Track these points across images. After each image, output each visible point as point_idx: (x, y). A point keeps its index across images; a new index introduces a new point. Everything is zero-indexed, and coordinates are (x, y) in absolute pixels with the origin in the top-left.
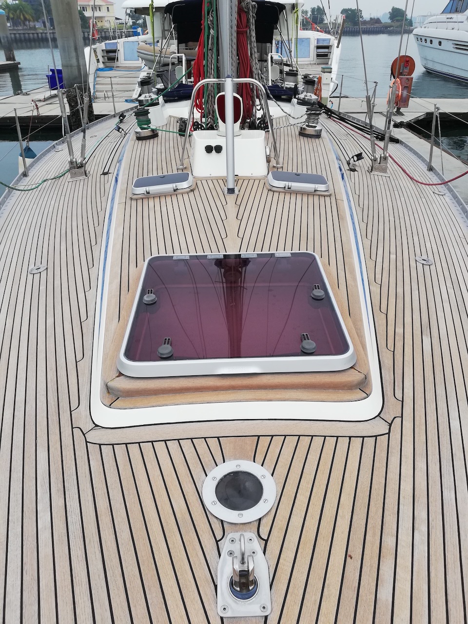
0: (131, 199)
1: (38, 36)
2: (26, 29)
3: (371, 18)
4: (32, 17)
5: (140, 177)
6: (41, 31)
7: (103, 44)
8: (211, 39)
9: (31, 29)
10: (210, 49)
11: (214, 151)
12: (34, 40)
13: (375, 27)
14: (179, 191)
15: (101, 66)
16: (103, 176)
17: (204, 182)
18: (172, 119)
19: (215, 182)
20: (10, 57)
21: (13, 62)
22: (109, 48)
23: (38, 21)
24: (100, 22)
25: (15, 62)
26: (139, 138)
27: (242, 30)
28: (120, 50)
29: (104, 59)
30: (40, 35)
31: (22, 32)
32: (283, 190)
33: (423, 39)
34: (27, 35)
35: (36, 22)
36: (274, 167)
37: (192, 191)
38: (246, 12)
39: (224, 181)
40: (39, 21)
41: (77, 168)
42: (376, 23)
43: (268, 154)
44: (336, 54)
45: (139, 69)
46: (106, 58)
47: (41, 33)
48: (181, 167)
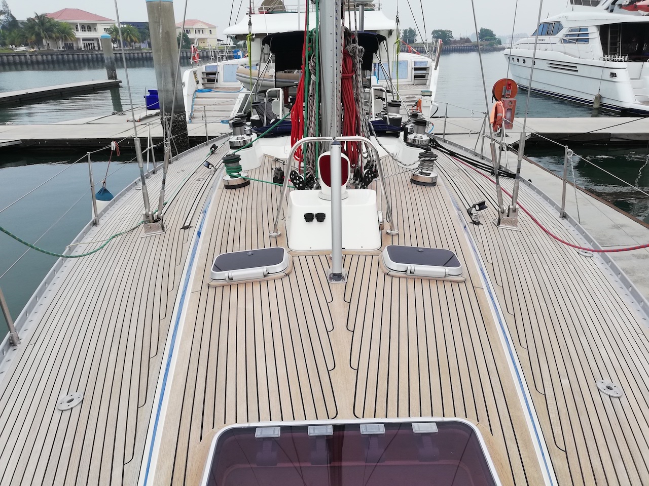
0: (209, 286)
1: (142, 55)
2: (131, 50)
3: (461, 38)
4: (138, 39)
5: (223, 253)
6: (146, 51)
7: (203, 66)
8: (313, 85)
9: (136, 49)
10: (311, 96)
11: (315, 220)
12: (138, 59)
13: (464, 46)
14: (271, 276)
15: (200, 87)
16: (183, 230)
17: (302, 259)
18: (267, 158)
19: (316, 258)
20: (112, 76)
21: (114, 81)
22: (209, 71)
23: (143, 42)
24: (203, 42)
25: (117, 80)
26: (228, 187)
27: (347, 75)
28: (220, 73)
29: (204, 81)
30: (144, 54)
31: (128, 52)
32: (404, 275)
33: (516, 59)
34: (132, 55)
35: (141, 43)
36: (387, 233)
37: (288, 275)
38: (351, 56)
39: (328, 257)
40: (145, 42)
41: (154, 221)
42: (466, 42)
43: (381, 220)
44: (434, 76)
45: (238, 90)
46: (206, 79)
47: (146, 53)
48: (275, 234)
